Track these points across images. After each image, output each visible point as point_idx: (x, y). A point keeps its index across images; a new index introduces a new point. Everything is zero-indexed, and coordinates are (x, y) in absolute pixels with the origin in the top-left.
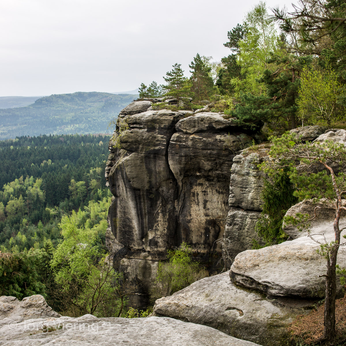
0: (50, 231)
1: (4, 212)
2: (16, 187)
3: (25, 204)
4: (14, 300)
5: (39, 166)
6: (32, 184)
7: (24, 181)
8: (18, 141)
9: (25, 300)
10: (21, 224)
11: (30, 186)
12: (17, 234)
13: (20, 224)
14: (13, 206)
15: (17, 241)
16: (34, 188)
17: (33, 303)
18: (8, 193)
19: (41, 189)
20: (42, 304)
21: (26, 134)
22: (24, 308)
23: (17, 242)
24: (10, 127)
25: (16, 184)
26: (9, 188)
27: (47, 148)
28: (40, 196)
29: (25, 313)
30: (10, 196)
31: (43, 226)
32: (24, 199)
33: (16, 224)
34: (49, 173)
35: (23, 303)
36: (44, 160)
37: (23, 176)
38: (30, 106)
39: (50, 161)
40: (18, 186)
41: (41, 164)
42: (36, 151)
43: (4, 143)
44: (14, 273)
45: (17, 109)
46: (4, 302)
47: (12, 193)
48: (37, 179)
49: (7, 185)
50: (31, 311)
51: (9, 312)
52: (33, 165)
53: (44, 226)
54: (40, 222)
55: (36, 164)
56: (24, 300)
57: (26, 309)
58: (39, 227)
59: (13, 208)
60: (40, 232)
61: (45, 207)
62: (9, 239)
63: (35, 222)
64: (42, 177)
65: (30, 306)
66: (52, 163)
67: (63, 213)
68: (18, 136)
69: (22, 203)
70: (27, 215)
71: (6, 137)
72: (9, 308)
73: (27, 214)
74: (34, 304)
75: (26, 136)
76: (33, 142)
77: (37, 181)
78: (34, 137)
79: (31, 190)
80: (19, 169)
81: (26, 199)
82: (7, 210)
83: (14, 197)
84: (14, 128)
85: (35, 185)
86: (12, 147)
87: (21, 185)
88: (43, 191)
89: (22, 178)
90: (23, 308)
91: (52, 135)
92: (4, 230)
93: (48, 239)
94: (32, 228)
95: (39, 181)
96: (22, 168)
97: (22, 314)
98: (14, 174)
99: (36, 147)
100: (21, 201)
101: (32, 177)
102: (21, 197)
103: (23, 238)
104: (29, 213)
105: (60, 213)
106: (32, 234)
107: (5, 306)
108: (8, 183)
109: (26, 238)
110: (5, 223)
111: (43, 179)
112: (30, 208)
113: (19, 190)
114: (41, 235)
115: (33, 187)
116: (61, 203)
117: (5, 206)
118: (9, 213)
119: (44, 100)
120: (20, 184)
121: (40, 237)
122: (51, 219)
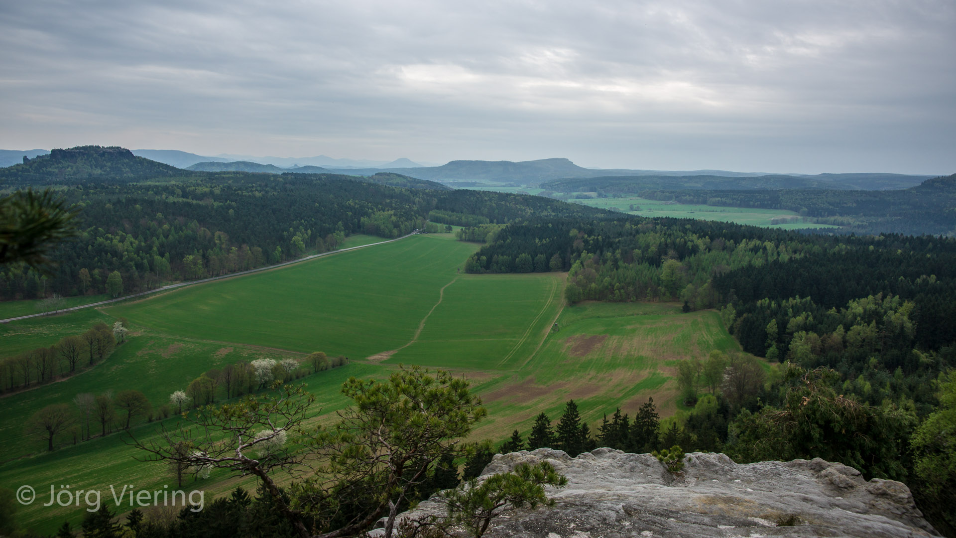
0: (914, 387)
1: (842, 340)
2: (868, 307)
3: (879, 335)
4: (857, 476)
5: (913, 282)
6: (896, 308)
7: (883, 301)
8: (884, 240)
9: (876, 482)
10: (866, 365)
11: (891, 309)
12: (857, 378)
13: (864, 363)
14: (859, 334)
15: (855, 387)
16: (898, 314)
17: (889, 492)
18: (854, 313)
19: (911, 317)
20: (906, 500)
21: (898, 231)
22: (872, 493)
23: (854, 389)
24: (873, 217)
25: (868, 303)
26: (857, 307)
27: (932, 256)
28: (905, 329)
29: (872, 502)
30: (856, 319)
31: (903, 377)
32: (878, 327)
33: (858, 362)
34: (929, 295)
35: (870, 486)
36: (923, 274)
37: (883, 293)
38: (911, 189)
39: (933, 277)
40: (872, 306)
41: (916, 279)
42: (910, 257)
43: (860, 240)
44: (857, 434)
45: (888, 192)
46: (840, 471)
47: (859, 315)
48: (906, 301)
49: (854, 301)
50: (882, 503)
51: (846, 490)
52: (902, 280)
53: (906, 376)
54: (899, 369)
55: (908, 278)
56: (873, 482)
57: (875, 497)
58: (895, 376)
59: (859, 338)
60: (897, 384)
61: (913, 348)
62: (843, 381)
63: (890, 366)
64: (914, 299)
65: (884, 495)
66: (936, 281)
67: (945, 365)
68: (884, 231)
69: (874, 334)
70: (879, 353)
71: (864, 231)
72: (847, 484)
73: (879, 351)
74: (890, 495)
75: (897, 234)
76: (908, 244)
77: (905, 304)
78: (912, 237)
79: (893, 317)
80: (877, 282)
81: (882, 328)
82: (848, 338)
83: (863, 322)
84: (879, 220)
85: (901, 310)
86: (871, 247)
87: (877, 306)
88: (914, 322)
89: (880, 295)
90: (870, 492)
91: (944, 237)
92: (838, 366)
93: (909, 398)
94: (884, 375)
95: (908, 305)
96: (883, 281)
97: (867, 501)
98: (868, 288)
99: (912, 252)
100: (873, 329)
101: (897, 297)
102: (873, 323)
103: (866, 386)
104: (883, 350)
105: (938, 363)
106: (882, 384)
107: (841, 479)
108: (857, 299)
109: (870, 386)
110: (842, 357)
111: (916, 304)
112: (885, 343)
113: (873, 312)
114: (897, 389)
115: (896, 312)
116: (943, 348)
117: (846, 332)
118: (850, 343)
119: (938, 182)
120: (876, 304)
121: (895, 393)
122: (921, 369)
